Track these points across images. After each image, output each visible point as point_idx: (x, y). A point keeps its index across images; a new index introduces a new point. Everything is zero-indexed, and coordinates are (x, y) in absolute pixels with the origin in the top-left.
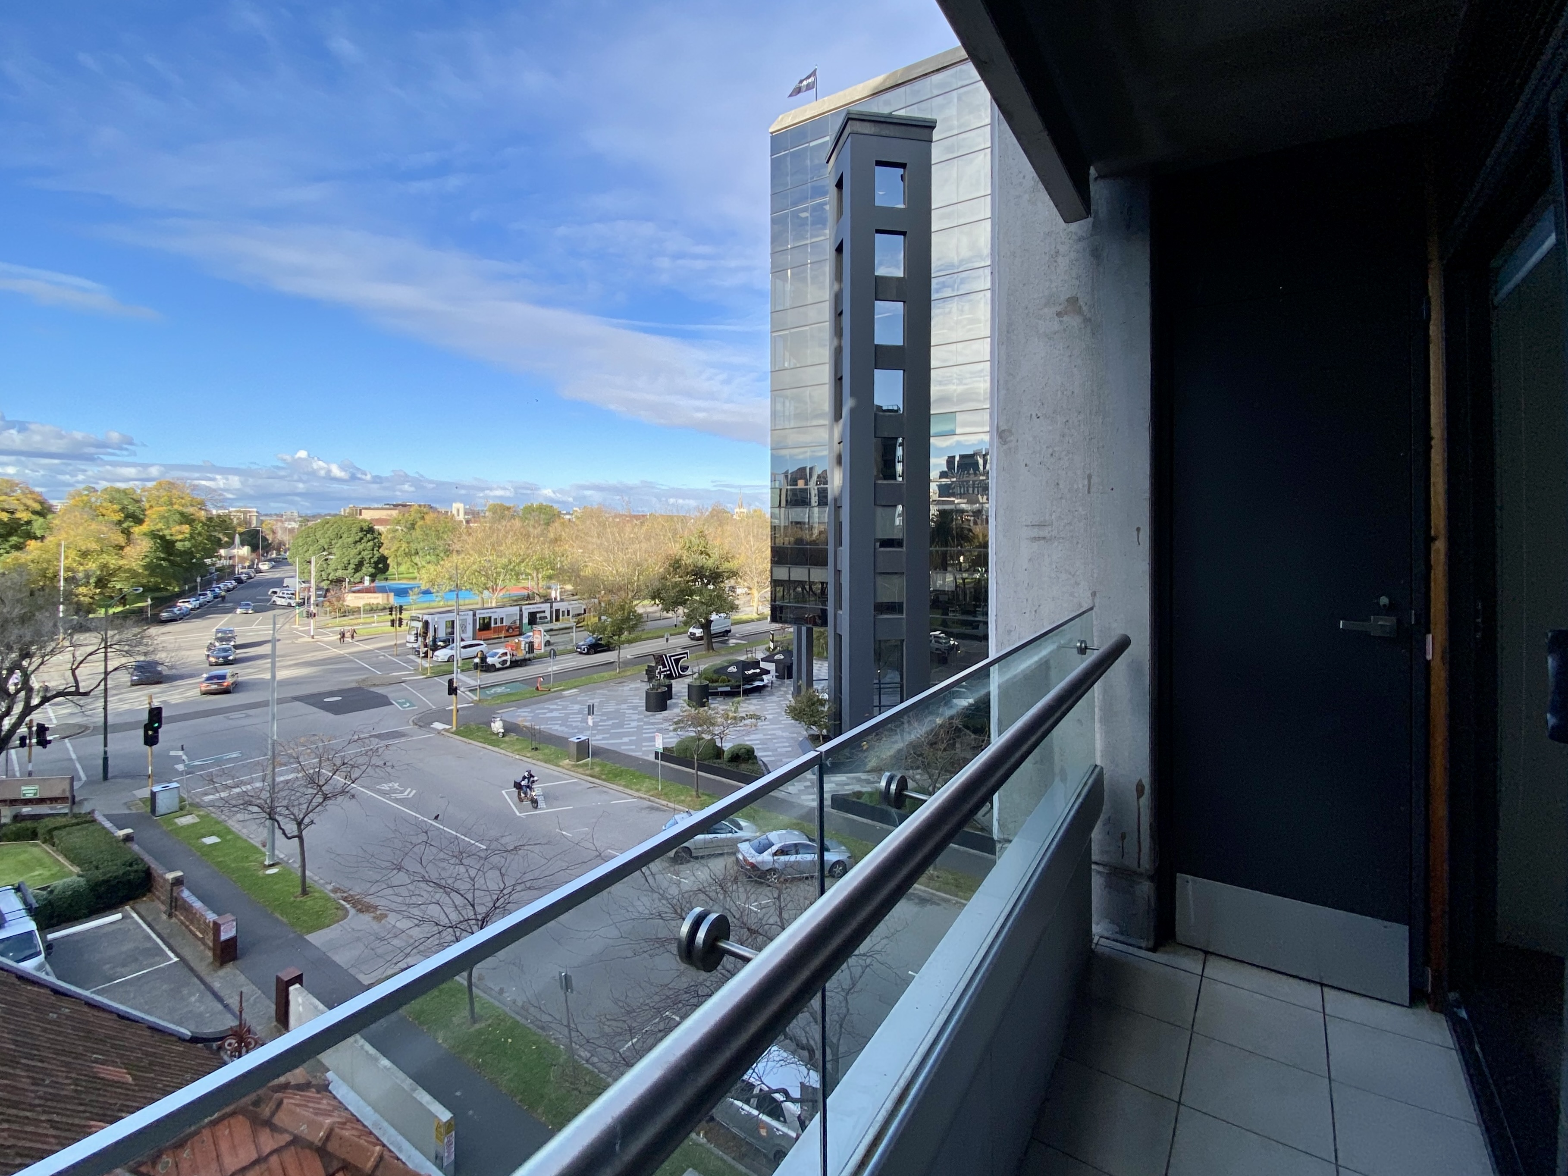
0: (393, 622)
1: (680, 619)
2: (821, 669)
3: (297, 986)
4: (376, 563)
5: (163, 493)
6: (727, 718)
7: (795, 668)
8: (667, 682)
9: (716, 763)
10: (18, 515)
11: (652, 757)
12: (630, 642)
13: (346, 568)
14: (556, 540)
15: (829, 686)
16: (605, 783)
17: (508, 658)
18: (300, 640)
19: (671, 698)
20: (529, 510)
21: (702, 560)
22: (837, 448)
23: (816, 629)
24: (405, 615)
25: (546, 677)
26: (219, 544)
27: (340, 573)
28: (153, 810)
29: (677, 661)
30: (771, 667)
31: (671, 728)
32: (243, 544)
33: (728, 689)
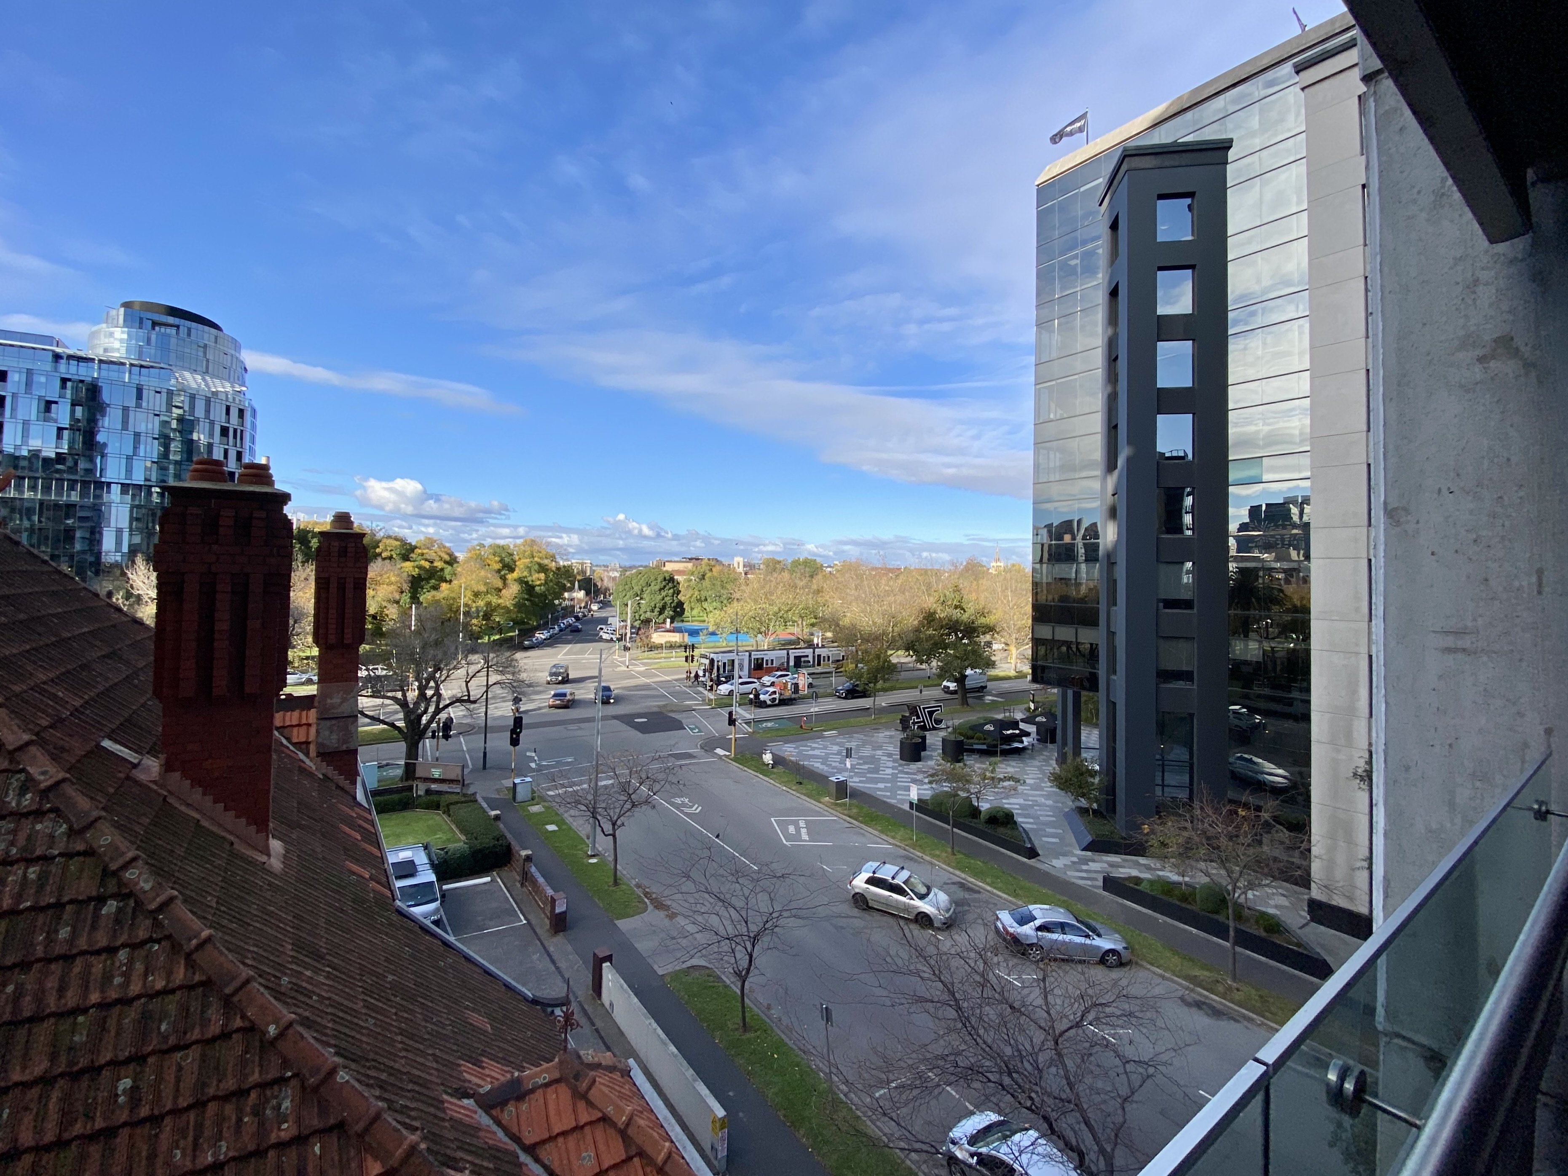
0: (687, 657)
1: (934, 670)
2: (1091, 737)
3: (608, 964)
4: (675, 607)
5: (528, 548)
6: (984, 779)
7: (1059, 732)
8: (921, 733)
9: (973, 823)
10: (435, 564)
11: (906, 807)
12: (885, 690)
13: (653, 611)
14: (818, 591)
15: (1100, 758)
16: (862, 825)
17: (777, 696)
18: (619, 669)
19: (924, 749)
20: (796, 563)
21: (956, 614)
22: (1109, 500)
23: (1084, 693)
24: (696, 653)
25: (809, 717)
26: (564, 589)
27: (648, 615)
28: (514, 798)
29: (931, 713)
30: (1032, 729)
31: (926, 780)
32: (580, 589)
33: (984, 747)
